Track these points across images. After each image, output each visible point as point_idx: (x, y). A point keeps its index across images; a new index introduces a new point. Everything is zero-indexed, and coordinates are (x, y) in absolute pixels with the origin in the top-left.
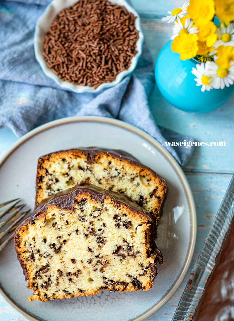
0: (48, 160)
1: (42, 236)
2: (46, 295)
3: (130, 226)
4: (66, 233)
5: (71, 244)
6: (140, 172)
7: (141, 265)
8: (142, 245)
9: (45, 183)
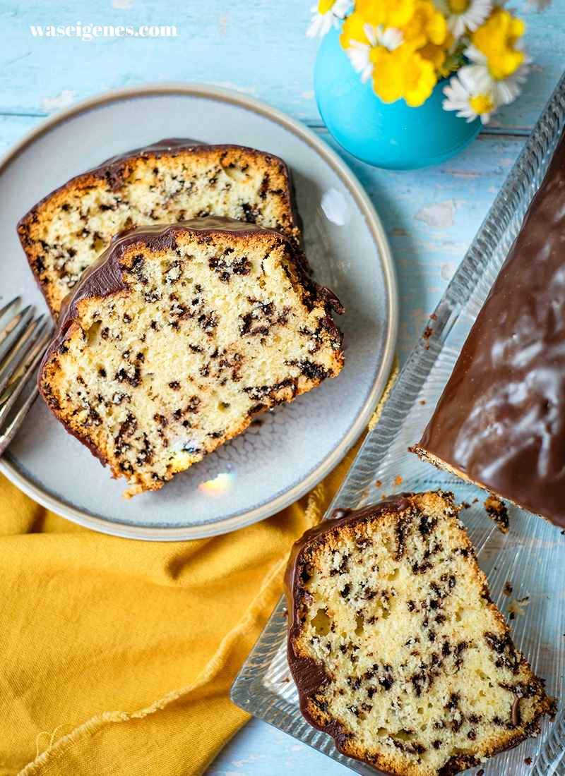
0: (36, 221)
1: (92, 366)
2: (154, 475)
3: (247, 268)
4: (136, 338)
5: (155, 355)
6: (221, 160)
7: (304, 332)
8: (287, 293)
9: (51, 268)
